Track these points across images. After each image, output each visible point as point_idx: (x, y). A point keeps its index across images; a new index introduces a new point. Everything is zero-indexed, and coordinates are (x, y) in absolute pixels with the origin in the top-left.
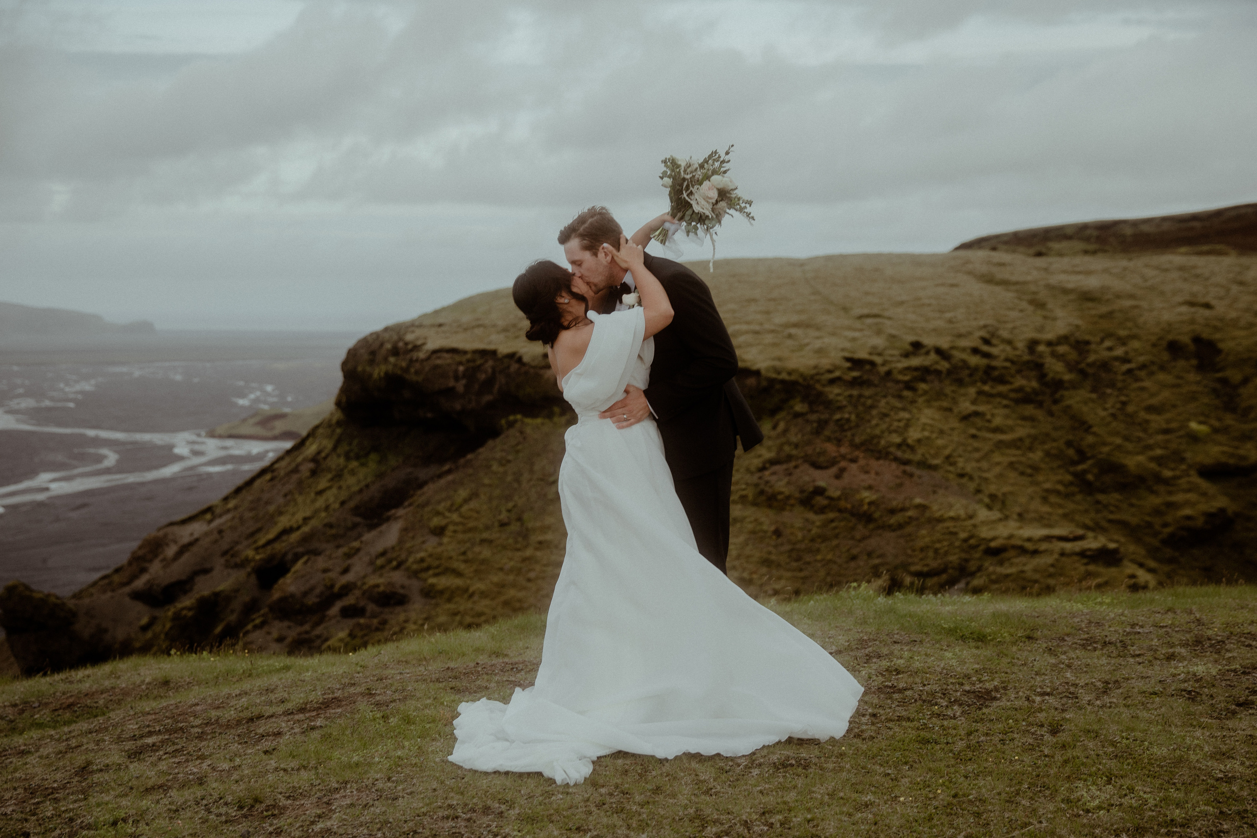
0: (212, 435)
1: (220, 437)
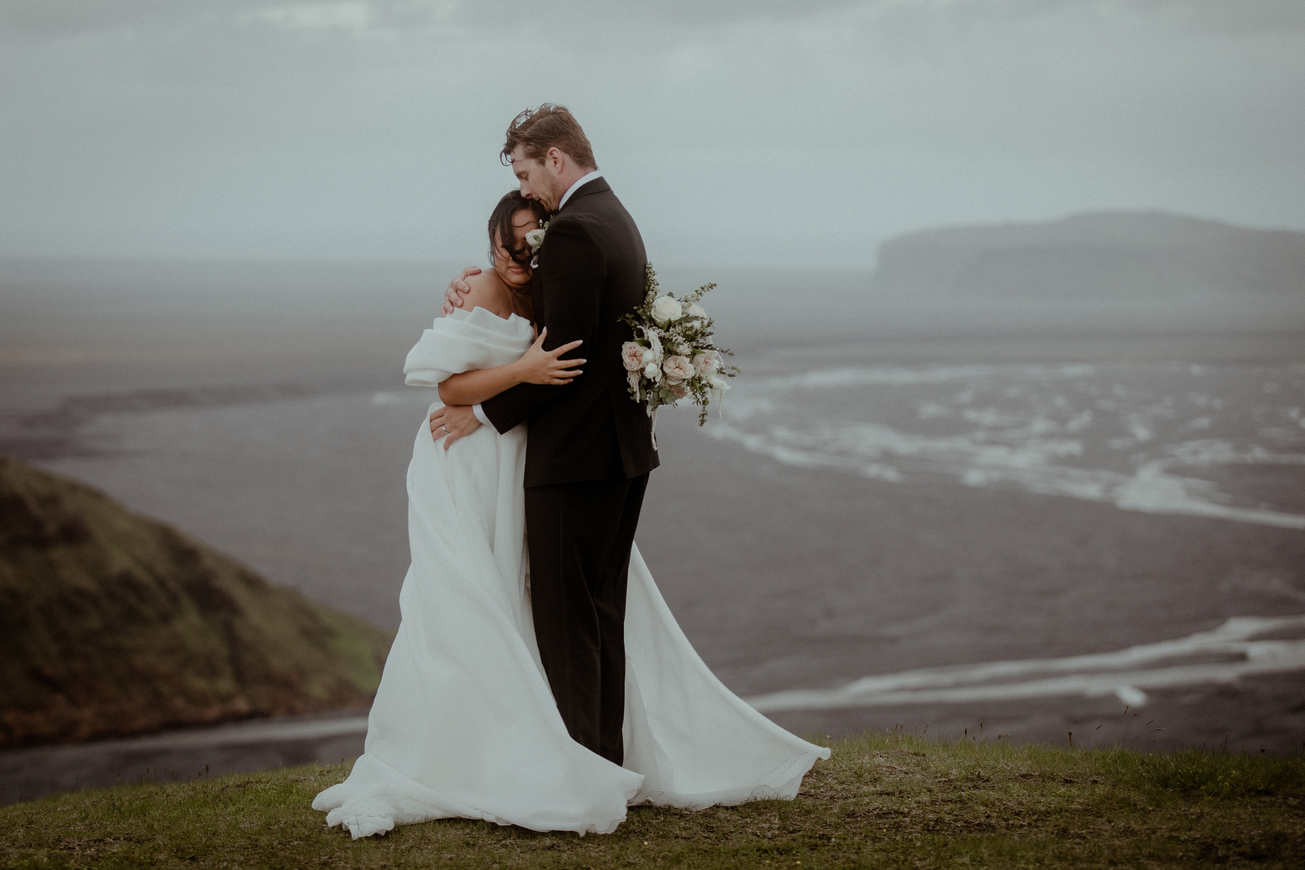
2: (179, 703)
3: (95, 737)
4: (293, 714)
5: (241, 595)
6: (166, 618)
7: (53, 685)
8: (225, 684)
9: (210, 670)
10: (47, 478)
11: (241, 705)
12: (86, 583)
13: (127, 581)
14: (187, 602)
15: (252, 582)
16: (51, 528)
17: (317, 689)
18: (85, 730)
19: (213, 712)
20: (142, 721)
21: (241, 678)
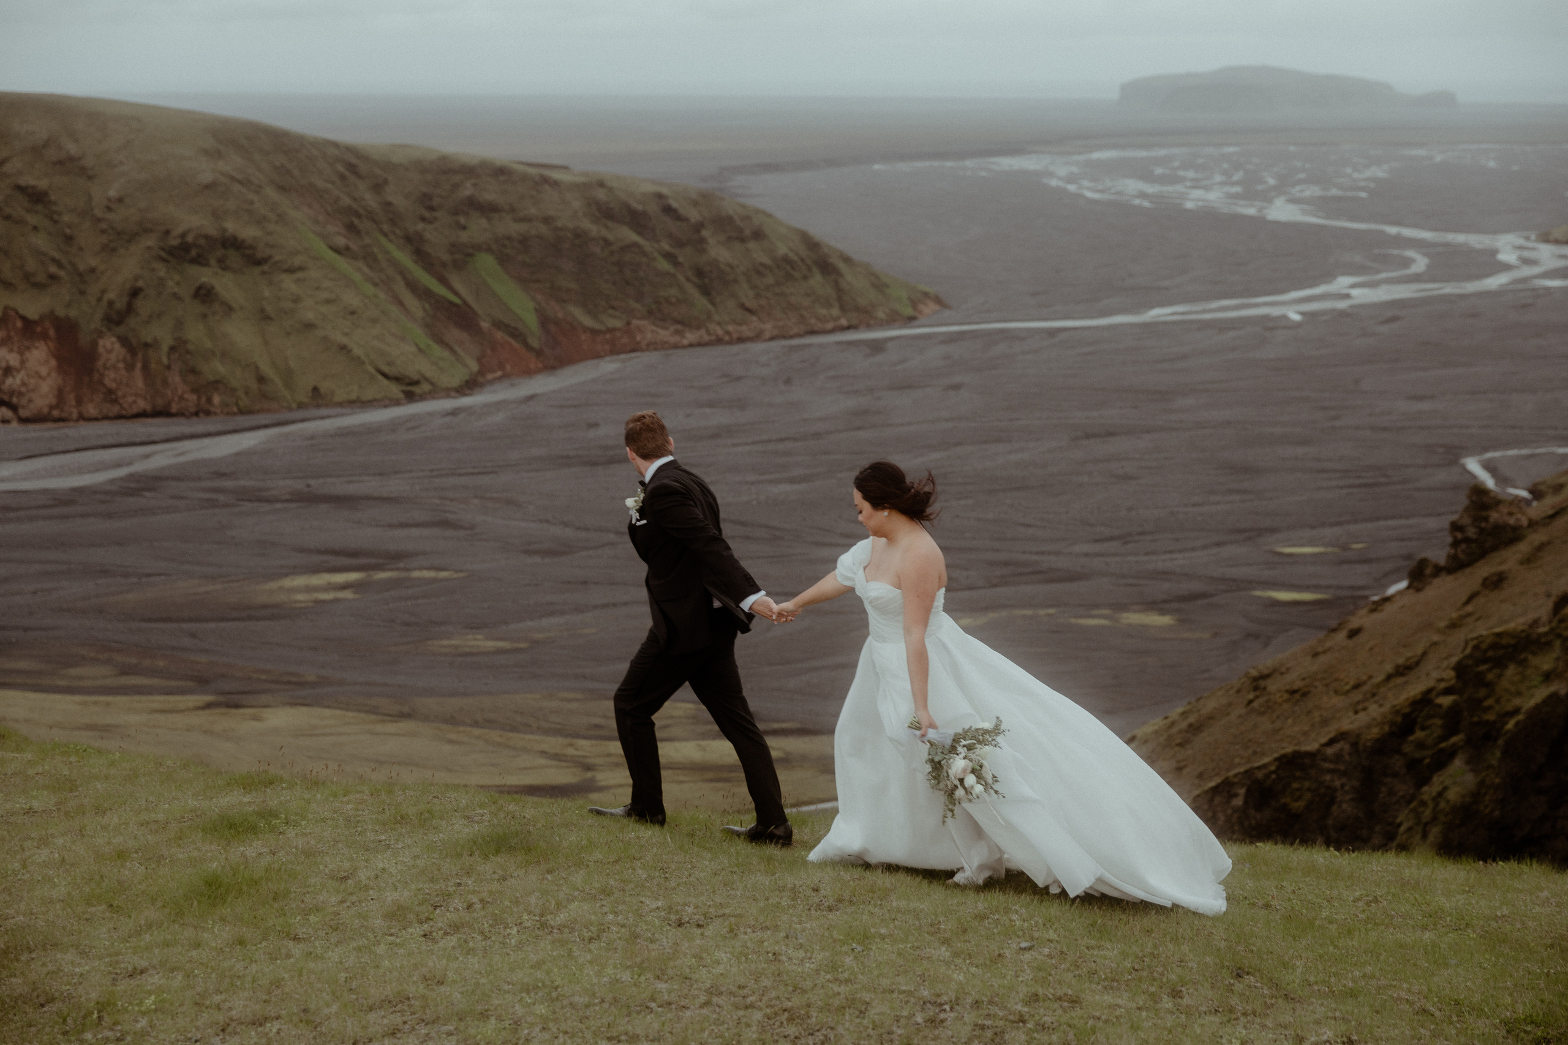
0: (1546, 239)
1: (1557, 242)
2: (813, 321)
3: (772, 338)
4: (869, 327)
5: (842, 266)
6: (805, 278)
7: (750, 311)
8: (835, 312)
9: (828, 304)
10: (743, 206)
11: (844, 322)
12: (766, 260)
13: (786, 260)
14: (816, 271)
15: (847, 260)
16: (747, 232)
17: (881, 314)
18: (767, 335)
19: (830, 326)
20: (795, 331)
21: (842, 308)
